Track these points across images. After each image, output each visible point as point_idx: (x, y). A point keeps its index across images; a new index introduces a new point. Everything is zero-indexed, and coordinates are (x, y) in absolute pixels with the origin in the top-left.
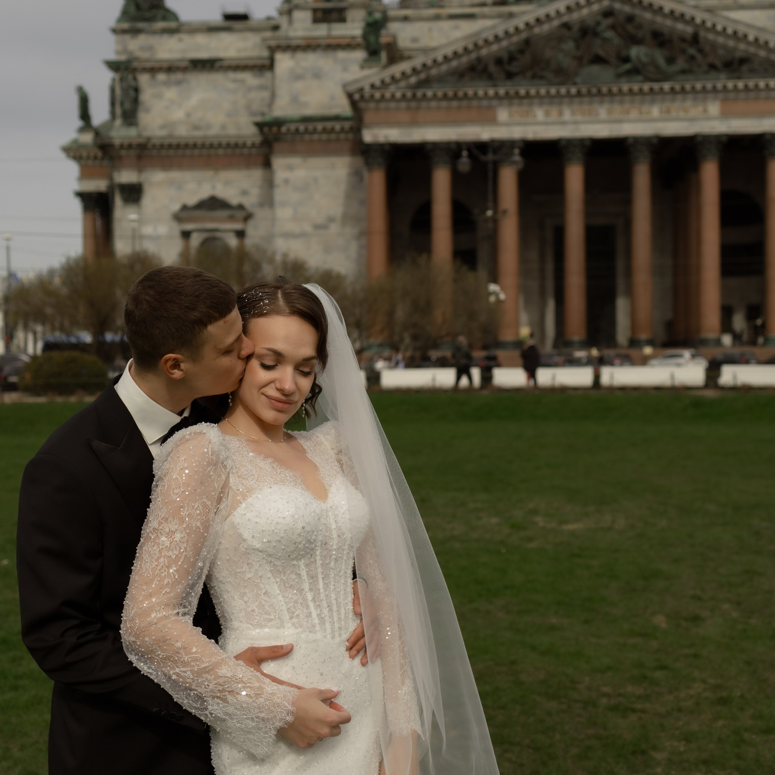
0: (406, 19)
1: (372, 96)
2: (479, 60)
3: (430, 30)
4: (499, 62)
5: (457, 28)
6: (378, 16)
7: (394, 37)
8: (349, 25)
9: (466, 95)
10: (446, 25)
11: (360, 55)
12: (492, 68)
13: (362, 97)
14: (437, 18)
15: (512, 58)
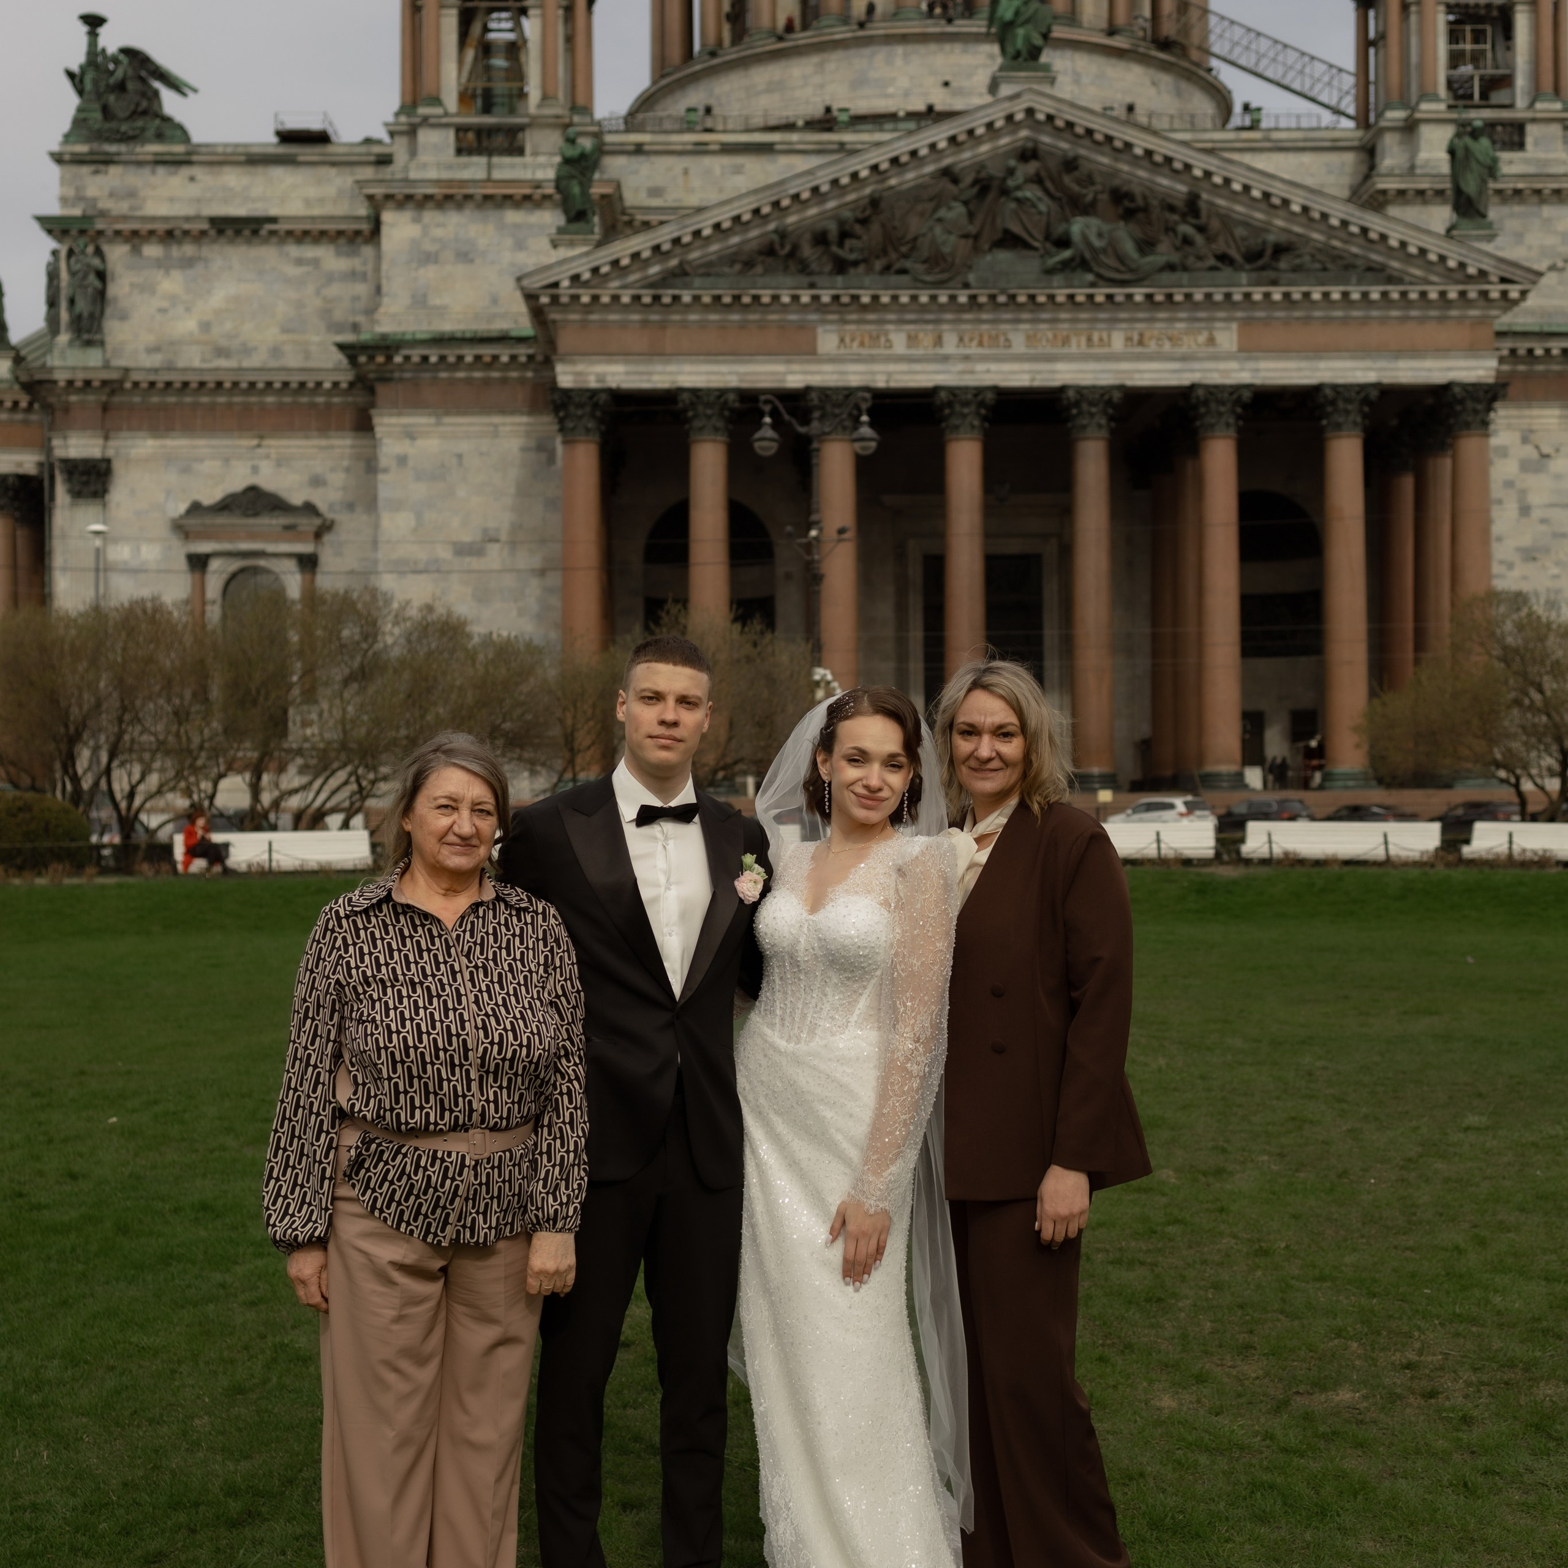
0: (639, 150)
1: (575, 298)
2: (782, 234)
3: (686, 172)
4: (821, 239)
5: (738, 170)
6: (586, 143)
7: (619, 186)
8: (528, 159)
9: (756, 298)
10: (717, 164)
11: (551, 218)
12: (807, 251)
13: (555, 299)
14: (700, 150)
15: (844, 235)
